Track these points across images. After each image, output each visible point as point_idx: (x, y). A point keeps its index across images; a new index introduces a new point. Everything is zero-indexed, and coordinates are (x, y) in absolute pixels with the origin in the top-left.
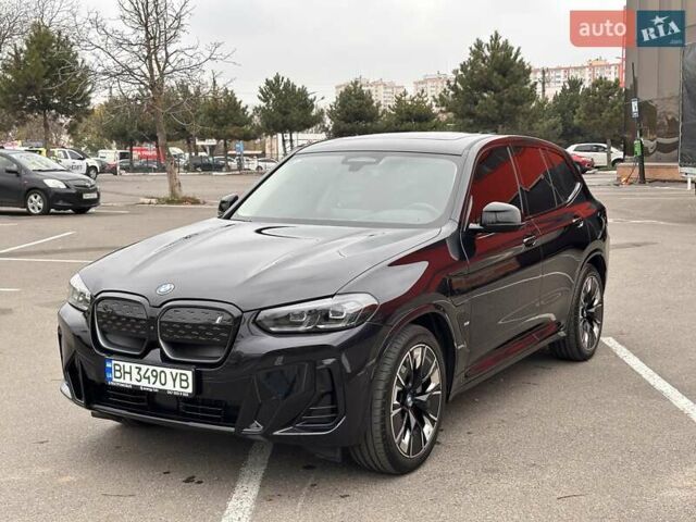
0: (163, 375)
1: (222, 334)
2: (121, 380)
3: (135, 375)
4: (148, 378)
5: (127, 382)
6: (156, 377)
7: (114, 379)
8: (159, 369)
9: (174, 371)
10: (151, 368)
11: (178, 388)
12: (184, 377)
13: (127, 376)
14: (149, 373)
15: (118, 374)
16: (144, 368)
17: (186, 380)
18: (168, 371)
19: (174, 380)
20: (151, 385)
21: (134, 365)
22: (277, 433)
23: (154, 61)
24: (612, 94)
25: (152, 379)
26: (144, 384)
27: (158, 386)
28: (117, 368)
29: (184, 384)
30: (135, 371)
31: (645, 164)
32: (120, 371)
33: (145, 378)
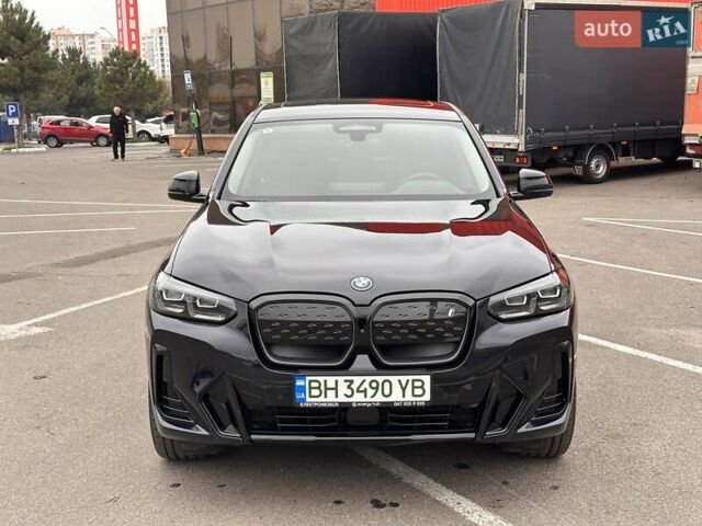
0: (387, 385)
3: (343, 390)
4: (365, 391)
5: (328, 400)
6: (377, 388)
7: (308, 399)
8: (380, 379)
9: (404, 379)
10: (369, 379)
11: (409, 397)
12: (418, 384)
13: (331, 393)
14: (366, 385)
15: (315, 392)
16: (357, 380)
17: (422, 387)
18: (394, 379)
19: (404, 389)
20: (368, 399)
21: (341, 379)
22: (521, 429)
25: (370, 392)
26: (358, 398)
27: (379, 398)
28: (315, 385)
29: (418, 392)
30: (343, 386)
32: (319, 388)
33: (358, 391)
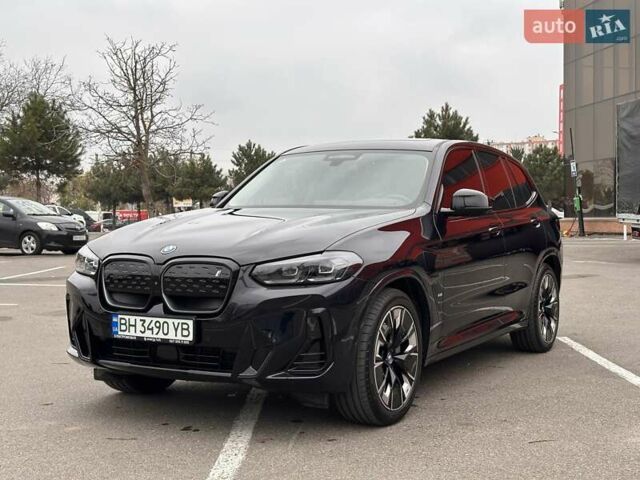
0: (165, 325)
1: (221, 286)
2: (126, 333)
3: (139, 327)
4: (152, 329)
5: (132, 334)
6: (159, 328)
7: (120, 333)
8: (162, 320)
9: (176, 321)
10: (155, 320)
11: (179, 337)
12: (185, 326)
13: (132, 329)
14: (153, 325)
15: (123, 327)
16: (148, 320)
17: (187, 329)
18: (170, 321)
19: (176, 330)
20: (154, 336)
21: (138, 318)
22: (269, 377)
23: (140, 122)
24: (551, 160)
25: (156, 330)
26: (148, 334)
27: (161, 336)
28: (123, 322)
29: (185, 333)
30: (139, 324)
31: (584, 219)
32: (125, 324)
33: (148, 329)
